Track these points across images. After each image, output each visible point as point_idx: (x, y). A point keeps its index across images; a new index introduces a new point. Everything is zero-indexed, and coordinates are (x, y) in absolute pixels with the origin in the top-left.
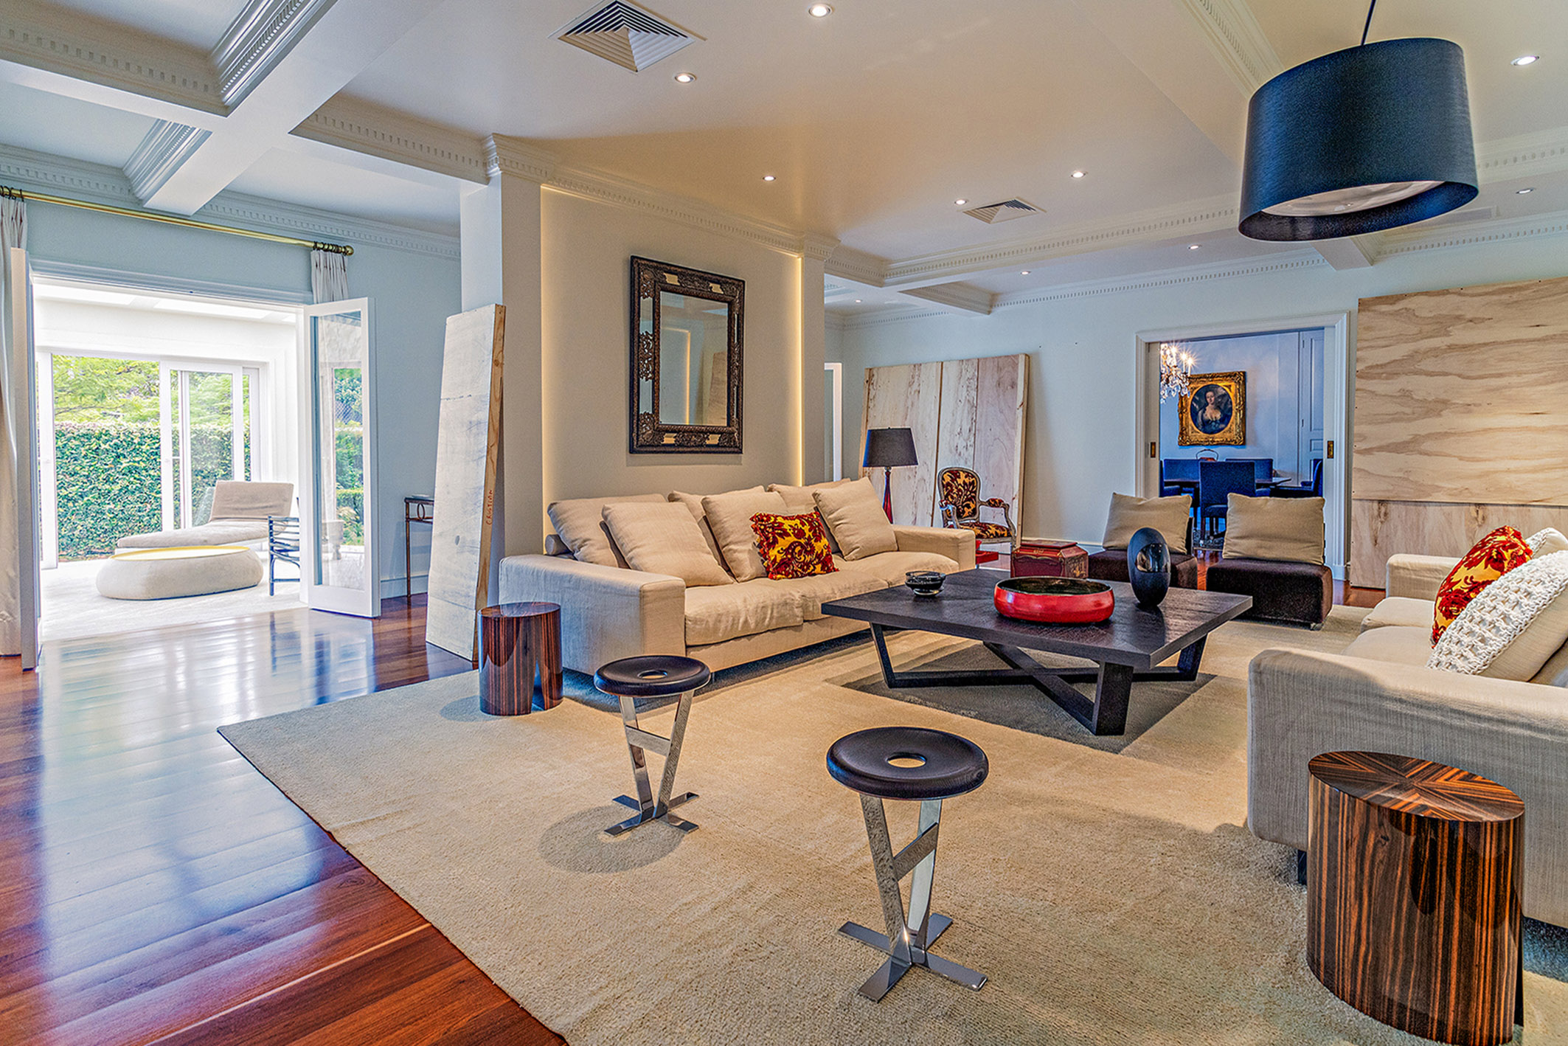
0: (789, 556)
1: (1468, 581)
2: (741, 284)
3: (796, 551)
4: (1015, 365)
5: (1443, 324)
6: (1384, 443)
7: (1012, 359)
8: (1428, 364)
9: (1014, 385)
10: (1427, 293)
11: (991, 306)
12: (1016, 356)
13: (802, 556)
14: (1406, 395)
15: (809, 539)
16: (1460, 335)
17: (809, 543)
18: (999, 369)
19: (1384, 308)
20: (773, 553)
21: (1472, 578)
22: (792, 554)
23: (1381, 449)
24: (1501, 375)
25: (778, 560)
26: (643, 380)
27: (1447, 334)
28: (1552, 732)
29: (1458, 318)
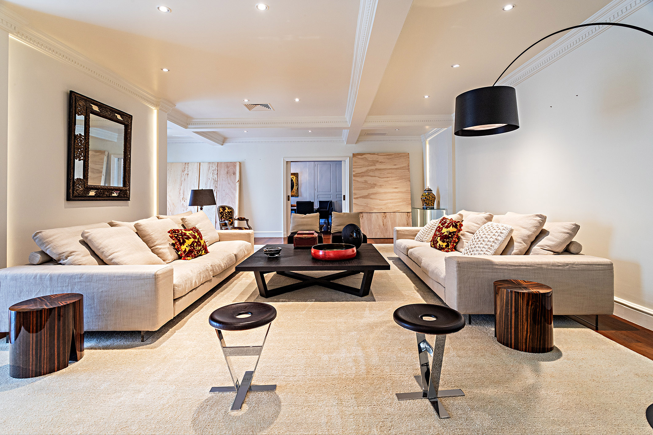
0: (192, 248)
1: (448, 232)
2: (131, 117)
3: (195, 245)
4: (235, 166)
5: (374, 162)
6: (361, 196)
7: (234, 164)
8: (371, 174)
9: (234, 174)
10: (370, 154)
11: (224, 142)
12: (235, 163)
13: (197, 247)
14: (366, 182)
15: (199, 239)
16: (378, 166)
17: (199, 241)
18: (228, 167)
19: (360, 157)
20: (183, 247)
21: (449, 231)
22: (193, 247)
23: (360, 197)
24: (388, 177)
25: (187, 250)
26: (77, 161)
27: (375, 165)
28: (531, 266)
29: (378, 161)
